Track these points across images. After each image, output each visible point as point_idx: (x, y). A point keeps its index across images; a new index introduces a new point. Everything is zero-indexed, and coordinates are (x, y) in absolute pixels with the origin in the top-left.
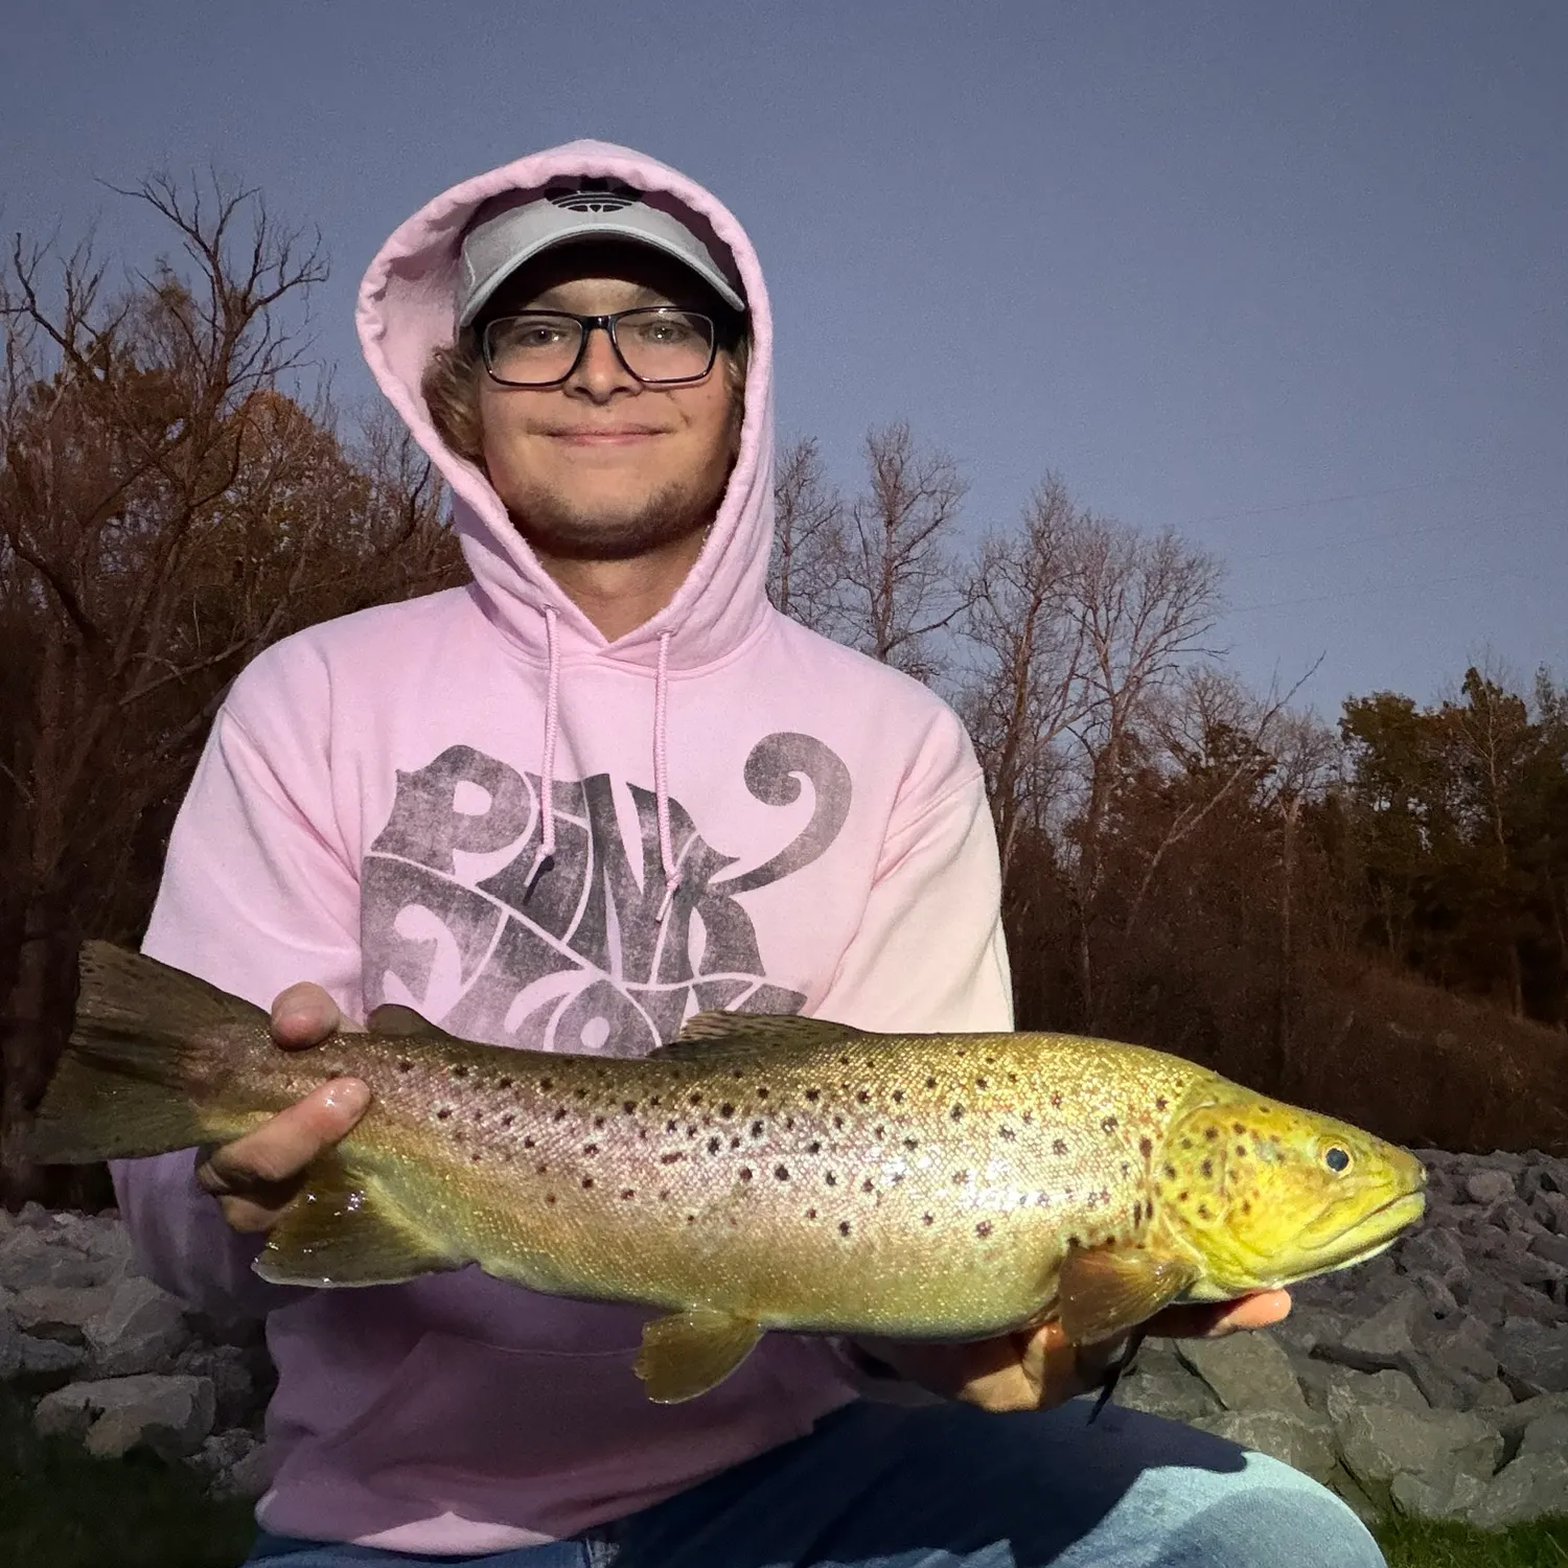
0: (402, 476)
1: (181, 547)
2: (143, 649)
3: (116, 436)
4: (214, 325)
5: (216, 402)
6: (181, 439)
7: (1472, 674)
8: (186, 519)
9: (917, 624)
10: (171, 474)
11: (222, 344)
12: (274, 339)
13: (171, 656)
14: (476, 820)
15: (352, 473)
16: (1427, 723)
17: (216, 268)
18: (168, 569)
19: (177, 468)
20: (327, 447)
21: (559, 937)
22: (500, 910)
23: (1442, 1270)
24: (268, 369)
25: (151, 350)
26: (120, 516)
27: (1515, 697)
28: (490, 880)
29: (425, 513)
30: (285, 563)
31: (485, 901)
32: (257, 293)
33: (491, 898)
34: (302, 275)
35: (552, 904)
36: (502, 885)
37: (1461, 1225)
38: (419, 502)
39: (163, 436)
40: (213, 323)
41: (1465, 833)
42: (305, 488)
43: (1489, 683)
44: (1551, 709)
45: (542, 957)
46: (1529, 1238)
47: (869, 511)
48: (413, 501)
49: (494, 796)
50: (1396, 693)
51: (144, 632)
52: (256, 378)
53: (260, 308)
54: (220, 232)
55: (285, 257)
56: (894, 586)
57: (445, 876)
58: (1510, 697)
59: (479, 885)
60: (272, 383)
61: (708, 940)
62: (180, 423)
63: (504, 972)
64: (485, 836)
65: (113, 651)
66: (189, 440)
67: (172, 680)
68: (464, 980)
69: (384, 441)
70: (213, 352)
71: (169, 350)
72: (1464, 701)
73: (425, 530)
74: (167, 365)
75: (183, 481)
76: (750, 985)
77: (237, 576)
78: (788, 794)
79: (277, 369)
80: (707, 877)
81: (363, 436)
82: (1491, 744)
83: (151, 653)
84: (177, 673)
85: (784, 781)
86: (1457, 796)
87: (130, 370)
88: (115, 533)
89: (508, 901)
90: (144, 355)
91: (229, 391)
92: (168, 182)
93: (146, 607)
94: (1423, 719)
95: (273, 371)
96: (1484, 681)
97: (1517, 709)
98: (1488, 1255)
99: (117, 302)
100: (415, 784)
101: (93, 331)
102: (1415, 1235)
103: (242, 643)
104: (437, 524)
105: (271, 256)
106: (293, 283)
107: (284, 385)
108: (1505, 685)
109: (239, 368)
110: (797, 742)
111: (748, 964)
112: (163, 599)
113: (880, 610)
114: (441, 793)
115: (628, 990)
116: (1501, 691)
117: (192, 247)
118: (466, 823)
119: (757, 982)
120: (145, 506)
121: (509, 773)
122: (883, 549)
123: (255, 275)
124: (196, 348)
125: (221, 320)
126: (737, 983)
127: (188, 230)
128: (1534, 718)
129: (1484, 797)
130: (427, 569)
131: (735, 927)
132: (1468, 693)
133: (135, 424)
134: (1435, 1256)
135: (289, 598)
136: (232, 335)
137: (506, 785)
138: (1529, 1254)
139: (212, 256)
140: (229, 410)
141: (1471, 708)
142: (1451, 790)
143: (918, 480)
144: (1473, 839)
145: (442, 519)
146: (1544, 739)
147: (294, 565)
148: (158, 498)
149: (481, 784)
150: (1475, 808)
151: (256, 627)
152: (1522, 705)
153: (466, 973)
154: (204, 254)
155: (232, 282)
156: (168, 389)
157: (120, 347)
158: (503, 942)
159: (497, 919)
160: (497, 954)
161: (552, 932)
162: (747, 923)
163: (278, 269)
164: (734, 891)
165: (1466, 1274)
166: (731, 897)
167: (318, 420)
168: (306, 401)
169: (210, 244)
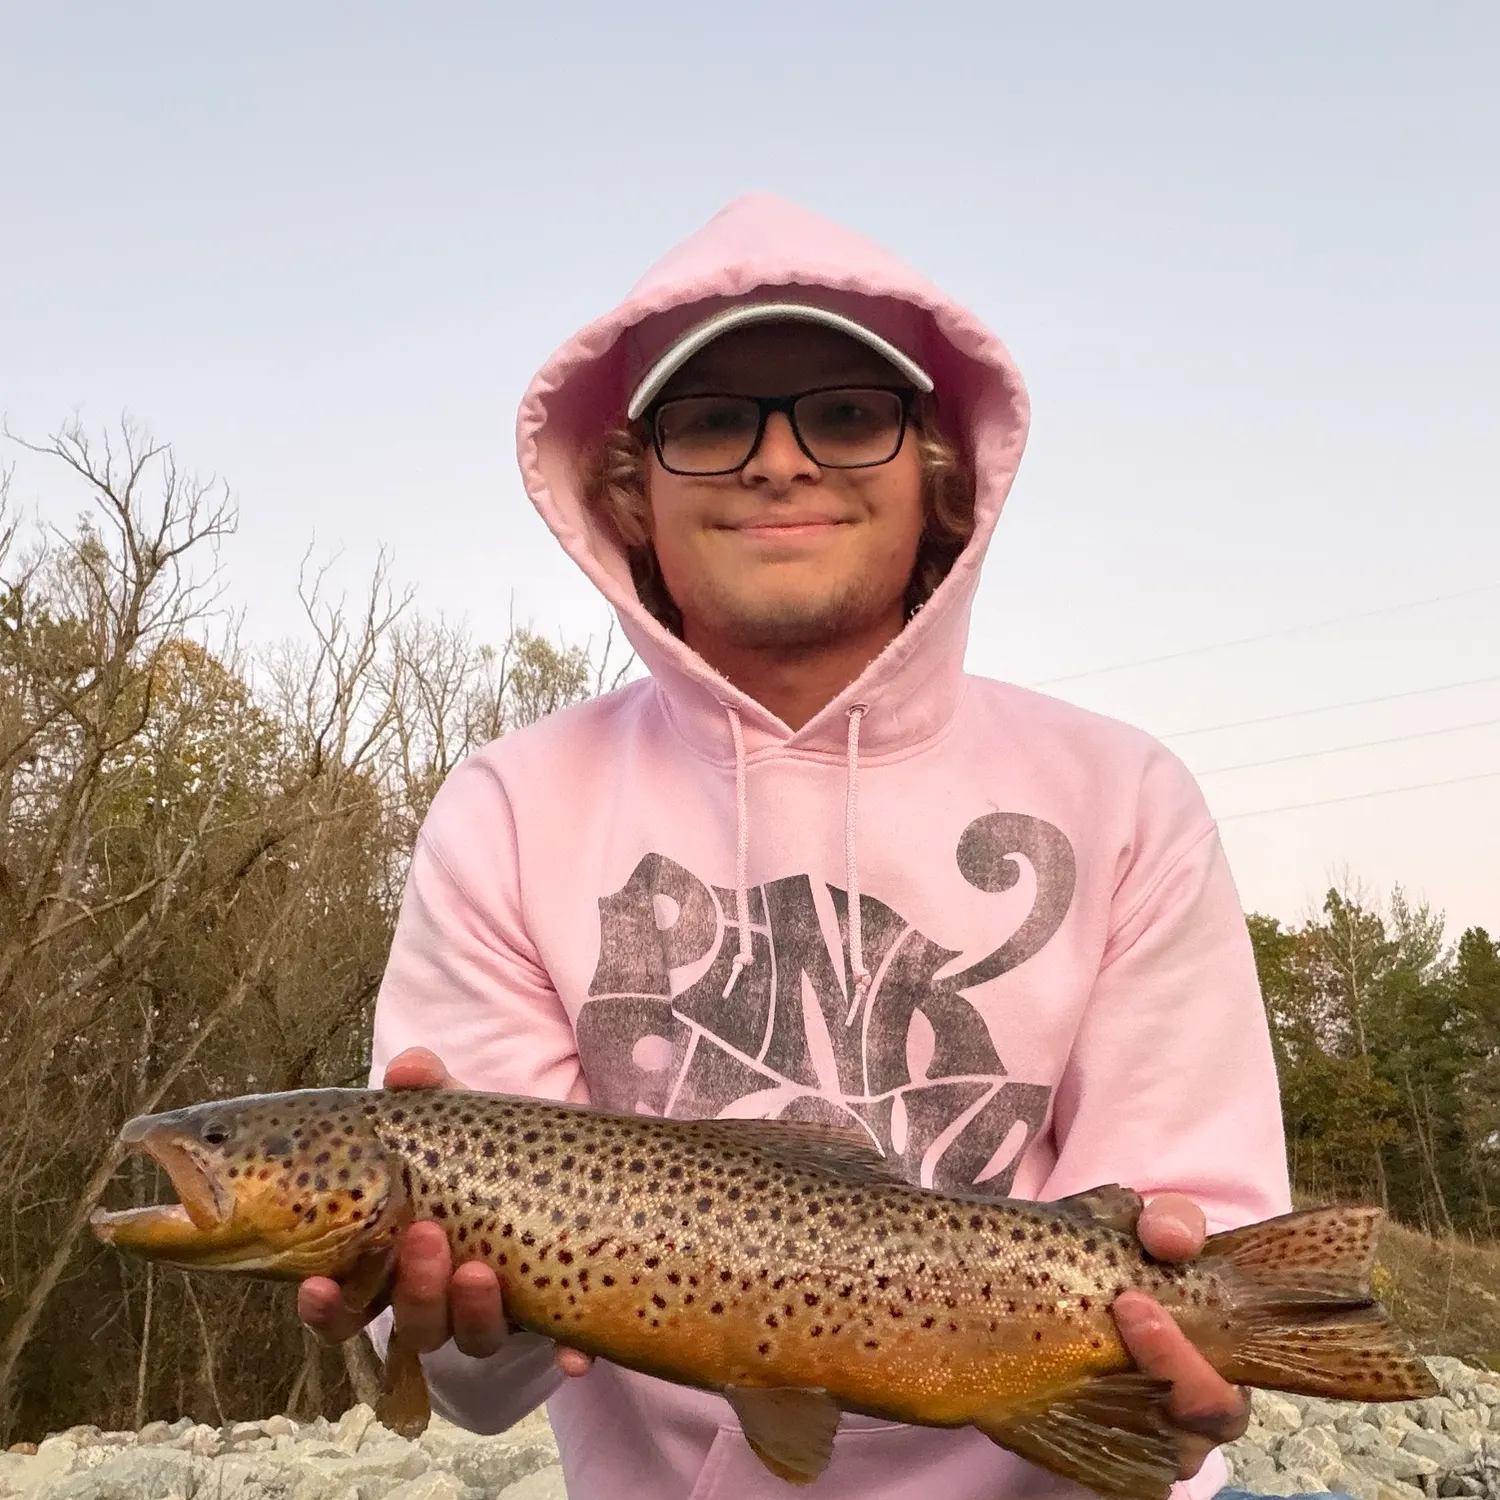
0: (308, 719)
1: (92, 790)
2: (55, 890)
3: (29, 684)
4: (125, 576)
5: (127, 650)
6: (93, 686)
7: (1333, 894)
8: (97, 763)
10: (82, 720)
11: (132, 594)
12: (184, 586)
13: (83, 896)
15: (262, 718)
16: (1290, 941)
17: (127, 521)
18: (79, 812)
19: (88, 714)
20: (238, 693)
21: (754, 1055)
22: (690, 1030)
23: (1318, 1467)
24: (178, 617)
25: (65, 602)
26: (32, 760)
27: (1373, 916)
28: (679, 998)
29: (331, 754)
30: (194, 805)
31: (676, 1020)
32: (167, 545)
33: (682, 1017)
34: (210, 527)
35: (743, 1024)
36: (691, 1003)
37: (1336, 1423)
38: (325, 743)
39: (74, 684)
40: (124, 573)
41: (1328, 1045)
42: (217, 732)
43: (1349, 903)
44: (1406, 926)
45: (737, 1077)
46: (1401, 1434)
48: (319, 743)
50: (1263, 914)
51: (56, 873)
52: (166, 626)
53: (170, 558)
54: (131, 486)
55: (194, 509)
57: (664, 998)
58: (1369, 915)
60: (182, 630)
61: (937, 1042)
62: (92, 672)
63: (699, 1096)
65: (26, 892)
66: (100, 686)
67: (83, 920)
69: (291, 685)
70: (124, 601)
71: (82, 600)
72: (1326, 920)
73: (330, 771)
74: (80, 617)
75: (95, 727)
76: (990, 1086)
77: (149, 818)
78: (1007, 877)
79: (186, 618)
80: (930, 974)
81: (272, 682)
82: (1352, 960)
83: (62, 893)
84: (89, 913)
85: (999, 865)
86: (1322, 1010)
87: (44, 620)
88: (28, 778)
89: (699, 1021)
90: (58, 607)
91: (139, 640)
92: (80, 440)
93: (58, 848)
94: (1286, 938)
95: (182, 621)
96: (1343, 899)
97: (1374, 927)
98: (1362, 1452)
99: (30, 552)
100: (616, 907)
101: (6, 583)
102: (1292, 1434)
103: (153, 882)
104: (344, 765)
105: (181, 510)
106: (202, 535)
107: (193, 633)
108: (1363, 905)
109: (150, 618)
110: (1009, 822)
111: (985, 1064)
112: (75, 841)
114: (643, 912)
115: (848, 1104)
116: (1359, 910)
117: (103, 502)
119: (998, 1082)
120: (56, 752)
121: (695, 884)
123: (164, 527)
124: (108, 598)
125: (132, 571)
126: (976, 1086)
127: (99, 484)
128: (1392, 935)
129: (1348, 1010)
130: (333, 808)
131: (965, 1027)
132: (1329, 910)
133: (48, 672)
134: (1312, 1453)
135: (198, 838)
136: (142, 585)
137: (692, 896)
138: (1402, 1451)
139: (123, 511)
140: (140, 658)
141: (1333, 927)
142: (1316, 1005)
144: (1337, 1050)
145: (348, 758)
146: (1401, 954)
147: (204, 806)
148: (69, 744)
149: (669, 894)
150: (1339, 1021)
151: (168, 867)
152: (1380, 924)
154: (116, 508)
155: (143, 535)
156: (80, 639)
157: (33, 599)
159: (688, 1039)
161: (746, 1051)
162: (978, 1020)
163: (187, 521)
164: (960, 986)
165: (1342, 1472)
166: (959, 993)
167: (227, 665)
168: (214, 649)
169: (121, 498)
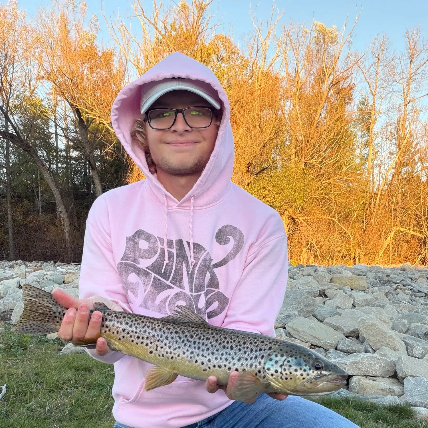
9: (418, 95)
14: (145, 250)
22: (152, 274)
28: (149, 266)
31: (148, 272)
33: (149, 271)
36: (152, 268)
45: (163, 286)
47: (405, 58)
49: (149, 243)
56: (411, 83)
57: (138, 266)
59: (146, 268)
64: (147, 255)
68: (145, 292)
80: (211, 263)
85: (225, 238)
89: (153, 272)
100: (130, 240)
111: (216, 286)
113: (406, 92)
114: (136, 243)
115: (190, 294)
118: (142, 251)
119: (217, 290)
121: (153, 237)
122: (408, 71)
137: (152, 240)
143: (422, 45)
149: (146, 240)
153: (145, 290)
158: (153, 282)
159: (151, 277)
160: (152, 285)
166: (213, 269)
